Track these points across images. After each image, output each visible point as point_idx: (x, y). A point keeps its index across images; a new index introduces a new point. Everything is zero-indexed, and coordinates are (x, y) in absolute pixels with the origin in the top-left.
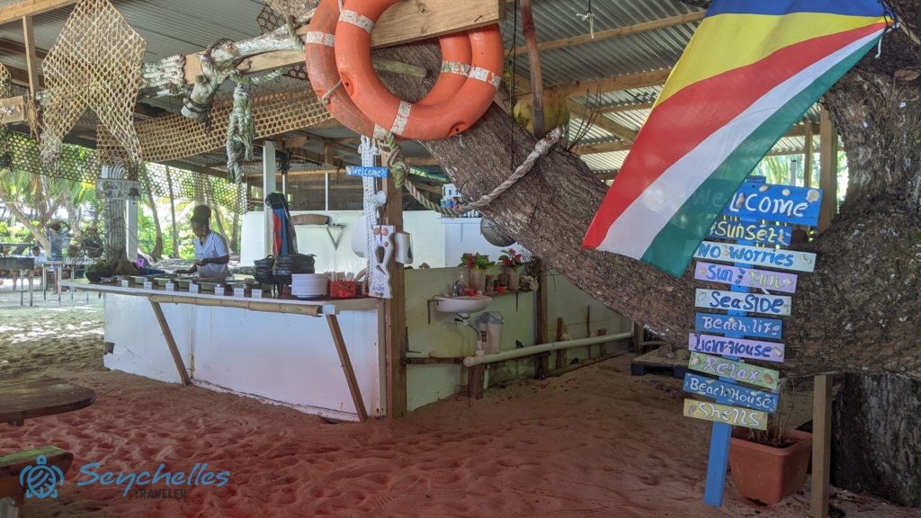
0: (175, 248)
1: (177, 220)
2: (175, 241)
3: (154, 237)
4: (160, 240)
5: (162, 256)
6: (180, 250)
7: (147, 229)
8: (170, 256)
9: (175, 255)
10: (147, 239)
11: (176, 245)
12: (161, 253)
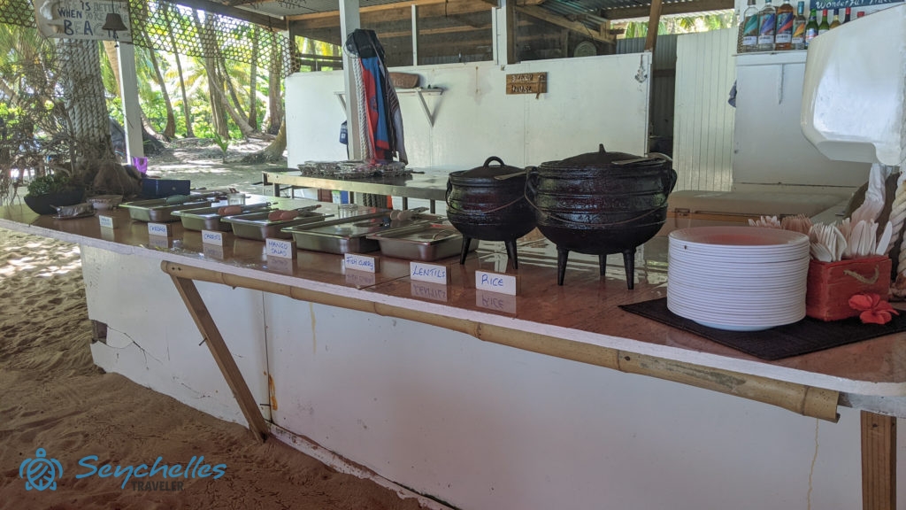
0: (189, 127)
1: (187, 95)
2: (187, 118)
3: (165, 115)
4: (171, 118)
5: (176, 135)
6: (194, 129)
7: (157, 106)
8: (184, 135)
9: (190, 134)
10: (157, 116)
11: (189, 121)
12: (174, 132)
